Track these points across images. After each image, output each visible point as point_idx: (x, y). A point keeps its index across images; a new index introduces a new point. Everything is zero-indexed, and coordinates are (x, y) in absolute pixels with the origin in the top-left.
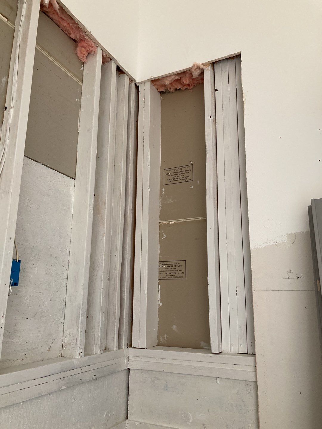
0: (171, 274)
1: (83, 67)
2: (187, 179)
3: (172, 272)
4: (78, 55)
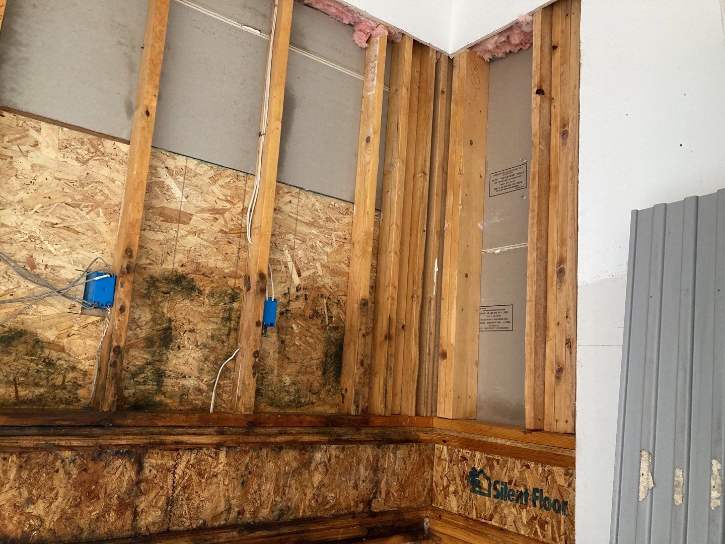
0: (495, 324)
2: (519, 186)
3: (496, 321)
4: (357, 41)
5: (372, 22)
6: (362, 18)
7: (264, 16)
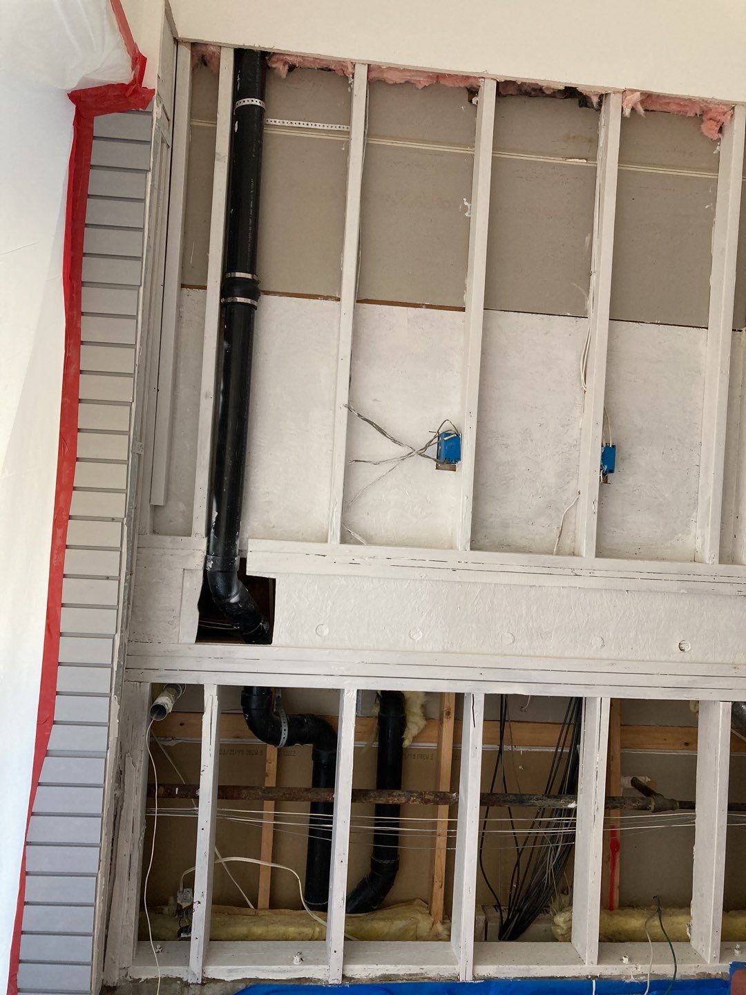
1: (719, 145)
4: (706, 134)
5: (723, 107)
6: (711, 106)
7: (590, 141)
